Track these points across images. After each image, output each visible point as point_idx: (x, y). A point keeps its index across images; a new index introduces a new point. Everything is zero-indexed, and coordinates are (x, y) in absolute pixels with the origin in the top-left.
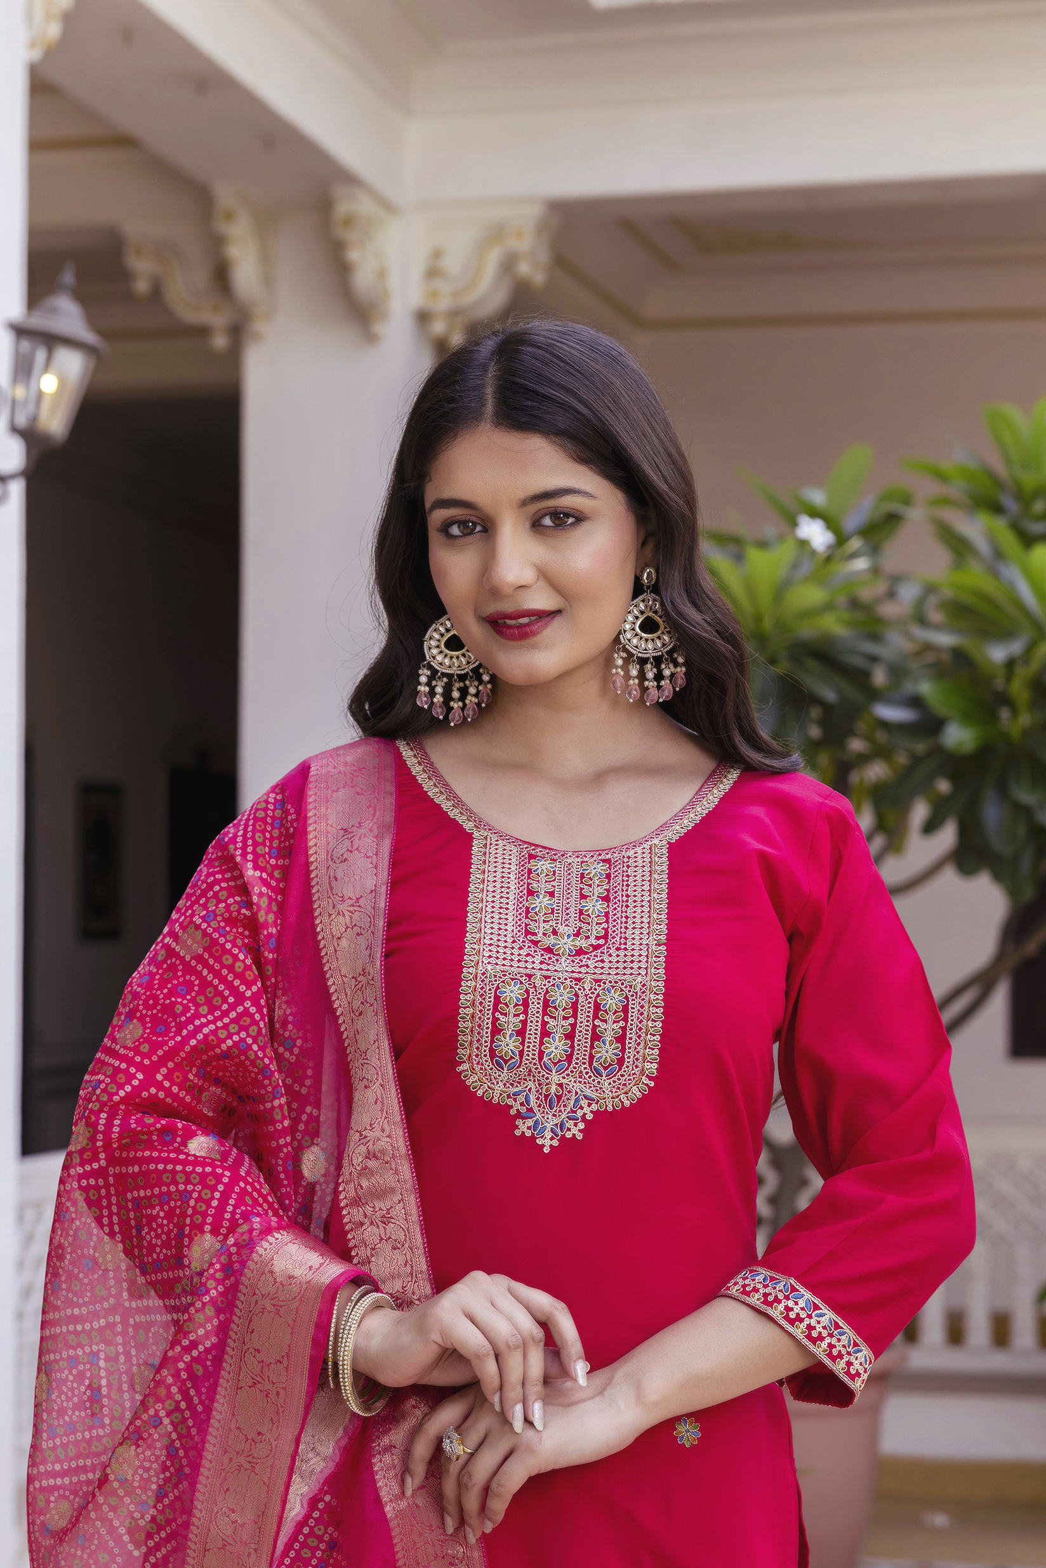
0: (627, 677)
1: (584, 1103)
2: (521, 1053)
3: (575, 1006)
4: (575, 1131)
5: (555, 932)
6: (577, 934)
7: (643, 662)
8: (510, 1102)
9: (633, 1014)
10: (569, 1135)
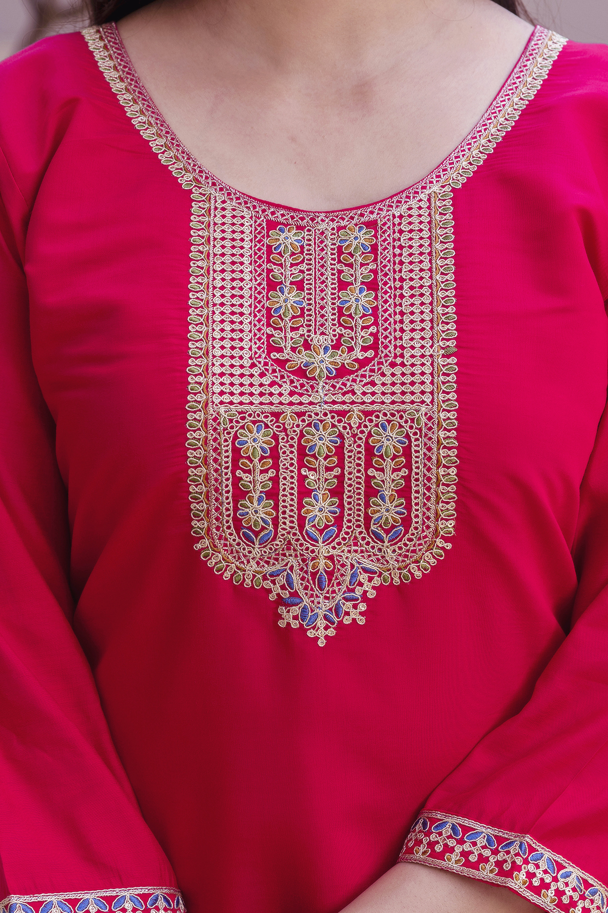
1: (363, 577)
2: (275, 521)
3: (340, 451)
4: (356, 615)
5: (307, 346)
6: (337, 346)
8: (267, 584)
9: (417, 458)
10: (347, 621)
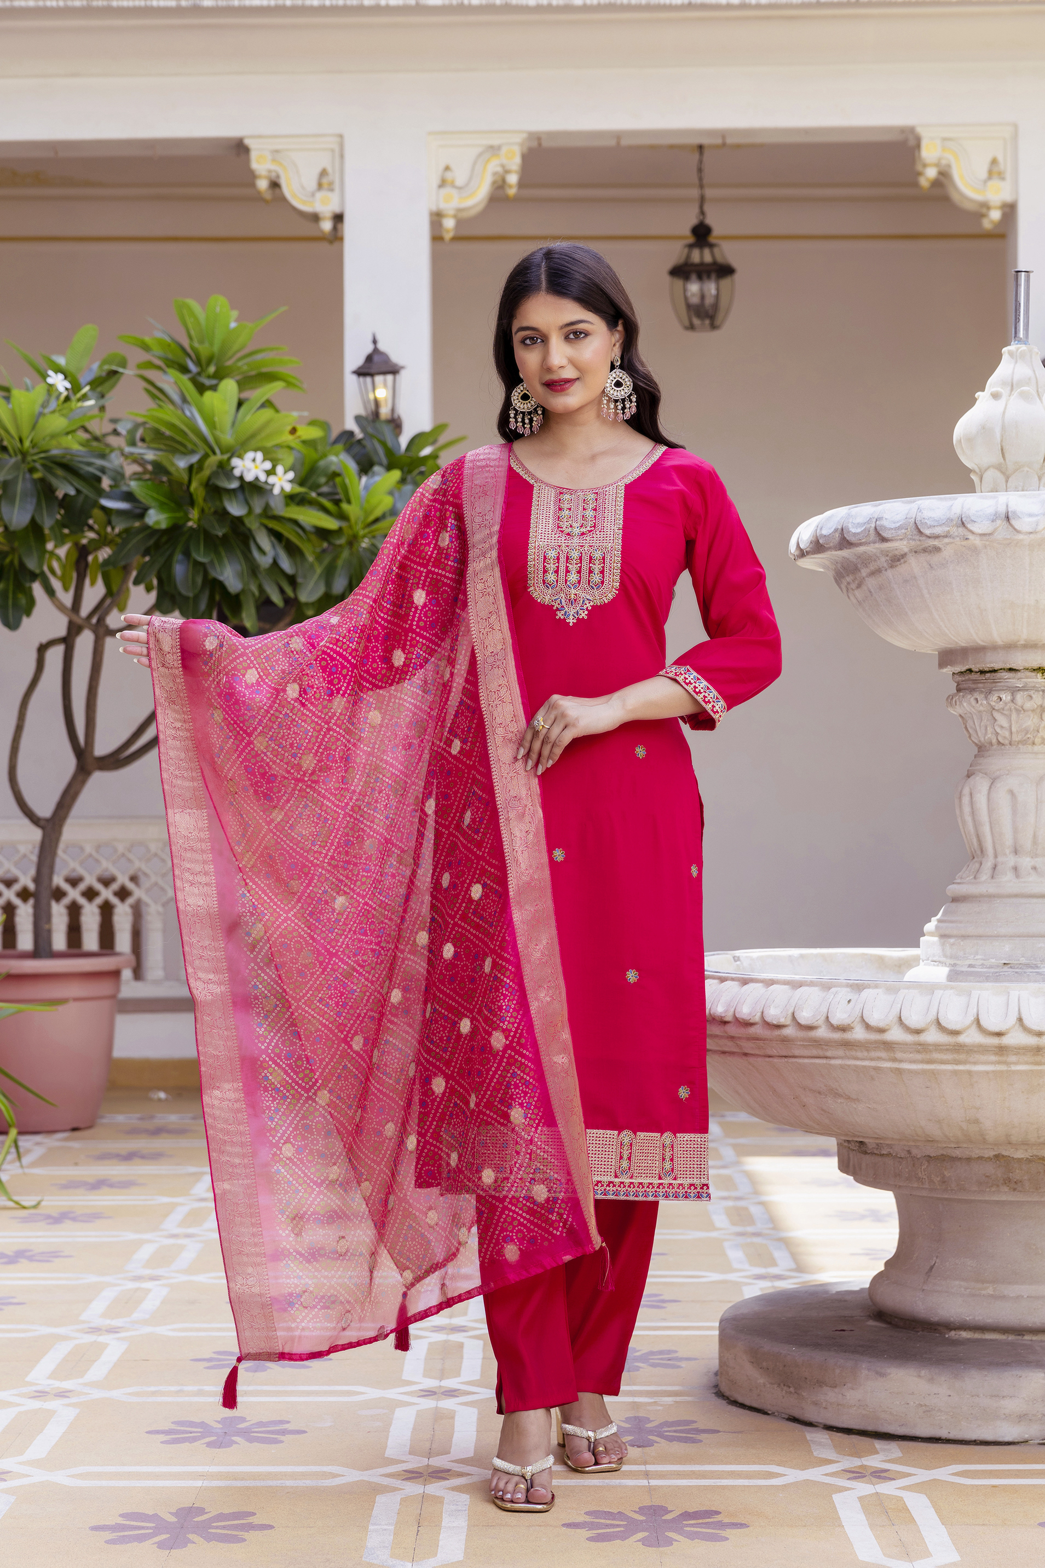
0: (609, 408)
1: (587, 602)
2: (557, 581)
3: (581, 558)
4: (584, 615)
5: (571, 526)
6: (582, 526)
7: (616, 401)
8: (553, 603)
9: (607, 560)
10: (581, 617)
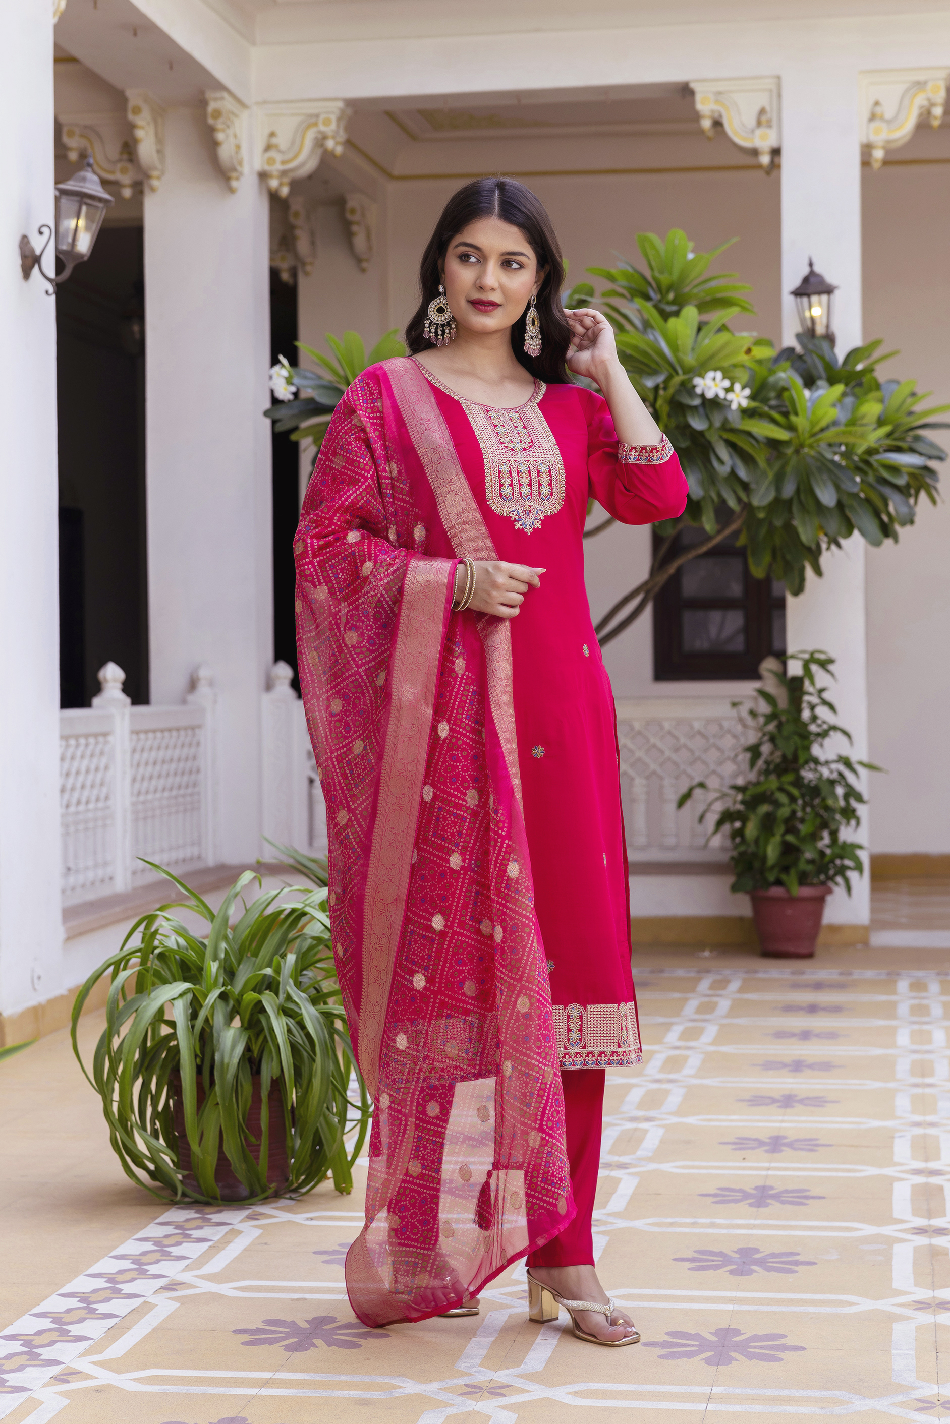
1: (540, 513)
3: (529, 472)
5: (512, 442)
6: (521, 442)
8: (511, 515)
10: (536, 527)
